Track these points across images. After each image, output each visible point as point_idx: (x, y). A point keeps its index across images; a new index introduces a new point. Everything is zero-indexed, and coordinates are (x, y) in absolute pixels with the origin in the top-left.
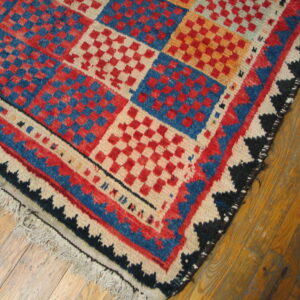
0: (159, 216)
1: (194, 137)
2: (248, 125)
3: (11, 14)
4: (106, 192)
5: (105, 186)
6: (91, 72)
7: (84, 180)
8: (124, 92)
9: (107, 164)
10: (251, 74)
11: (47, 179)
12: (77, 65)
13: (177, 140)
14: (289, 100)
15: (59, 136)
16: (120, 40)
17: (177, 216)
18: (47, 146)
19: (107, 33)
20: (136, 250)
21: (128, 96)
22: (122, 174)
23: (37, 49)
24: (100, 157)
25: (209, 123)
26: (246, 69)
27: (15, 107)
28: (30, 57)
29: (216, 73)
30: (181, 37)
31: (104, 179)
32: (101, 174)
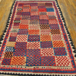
0: (72, 67)
1: (67, 55)
2: (71, 50)
3: (27, 54)
4: (63, 69)
5: (62, 68)
6: (46, 55)
7: (58, 69)
8: (53, 55)
9: (59, 65)
10: (66, 44)
11: (53, 73)
12: (43, 55)
13: (65, 57)
14: (73, 44)
15: (50, 66)
16: (46, 49)
17: (74, 66)
18: (49, 68)
19: (44, 49)
20: (73, 73)
21: (54, 55)
22: (62, 65)
23: (36, 56)
24: (57, 65)
25: (67, 53)
26: (65, 44)
27: (39, 66)
28: (36, 58)
29: (62, 46)
30: (54, 45)
31: (61, 67)
32: (60, 67)
